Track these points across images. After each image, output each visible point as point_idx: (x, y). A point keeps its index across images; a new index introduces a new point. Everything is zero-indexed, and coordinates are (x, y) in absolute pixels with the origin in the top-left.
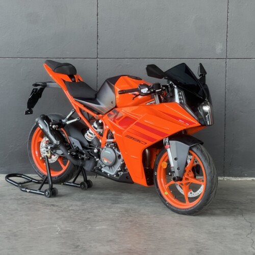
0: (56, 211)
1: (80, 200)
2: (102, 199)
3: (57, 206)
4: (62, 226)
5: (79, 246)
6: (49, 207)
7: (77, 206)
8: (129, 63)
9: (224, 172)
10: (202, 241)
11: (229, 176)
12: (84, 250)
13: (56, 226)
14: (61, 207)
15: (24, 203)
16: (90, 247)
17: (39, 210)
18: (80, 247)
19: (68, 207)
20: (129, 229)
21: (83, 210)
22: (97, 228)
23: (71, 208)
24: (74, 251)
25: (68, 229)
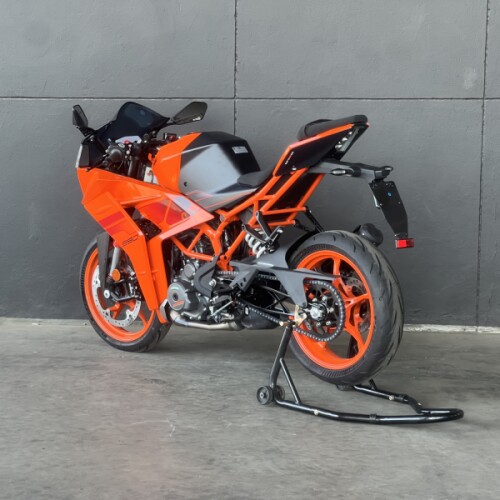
0: (163, 393)
1: (206, 371)
2: (246, 370)
3: (164, 382)
4: (178, 422)
5: (213, 460)
6: (150, 385)
7: (201, 382)
8: (294, 109)
9: (477, 316)
10: (444, 452)
11: (486, 325)
12: (225, 468)
13: (167, 421)
14: (171, 385)
15: (100, 375)
16: (235, 461)
17: (131, 391)
18: (216, 463)
19: (185, 384)
20: (304, 428)
21: (214, 390)
22: (243, 425)
23: (190, 387)
24: (206, 469)
25: (189, 427)
